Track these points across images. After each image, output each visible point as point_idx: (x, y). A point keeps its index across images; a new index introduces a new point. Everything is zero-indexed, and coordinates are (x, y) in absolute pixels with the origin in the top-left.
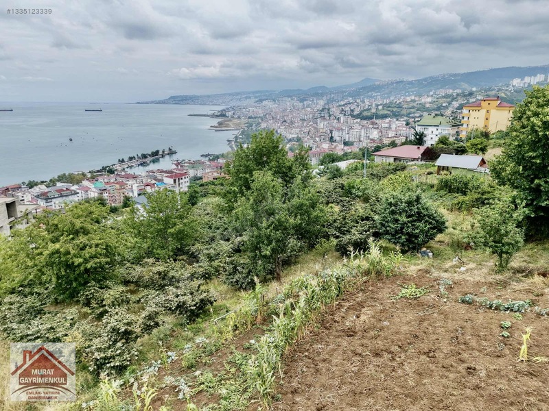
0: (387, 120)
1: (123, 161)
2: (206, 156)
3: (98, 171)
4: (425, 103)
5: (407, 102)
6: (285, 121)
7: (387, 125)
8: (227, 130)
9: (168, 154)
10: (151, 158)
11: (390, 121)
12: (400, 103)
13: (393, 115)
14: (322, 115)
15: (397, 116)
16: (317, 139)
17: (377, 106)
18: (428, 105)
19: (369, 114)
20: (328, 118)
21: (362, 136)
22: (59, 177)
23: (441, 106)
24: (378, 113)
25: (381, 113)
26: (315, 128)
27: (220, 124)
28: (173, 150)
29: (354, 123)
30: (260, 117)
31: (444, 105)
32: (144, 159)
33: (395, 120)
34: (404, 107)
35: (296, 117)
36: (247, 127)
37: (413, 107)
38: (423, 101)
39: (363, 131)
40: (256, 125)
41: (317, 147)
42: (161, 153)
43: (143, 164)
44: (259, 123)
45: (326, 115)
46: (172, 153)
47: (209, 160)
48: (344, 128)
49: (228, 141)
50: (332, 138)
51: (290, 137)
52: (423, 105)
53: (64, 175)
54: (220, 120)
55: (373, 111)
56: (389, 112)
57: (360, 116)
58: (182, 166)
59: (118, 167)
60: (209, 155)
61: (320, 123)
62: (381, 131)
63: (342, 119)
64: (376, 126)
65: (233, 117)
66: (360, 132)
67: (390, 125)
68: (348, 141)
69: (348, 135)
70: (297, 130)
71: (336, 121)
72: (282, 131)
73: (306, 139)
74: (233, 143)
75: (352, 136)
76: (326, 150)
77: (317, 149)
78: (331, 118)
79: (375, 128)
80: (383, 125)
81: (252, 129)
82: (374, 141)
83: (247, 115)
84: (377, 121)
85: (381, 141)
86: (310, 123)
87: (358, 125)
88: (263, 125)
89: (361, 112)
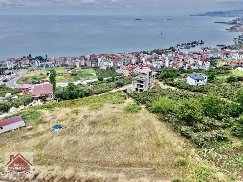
1: (179, 45)
2: (220, 46)
3: (168, 49)
9: (200, 43)
10: (191, 45)
22: (154, 50)
27: (232, 28)
28: (203, 42)
32: (188, 46)
42: (197, 43)
43: (186, 48)
46: (202, 43)
47: (221, 49)
49: (235, 38)
53: (156, 50)
58: (206, 51)
59: (176, 48)
60: (221, 46)
65: (240, 24)
74: (237, 39)
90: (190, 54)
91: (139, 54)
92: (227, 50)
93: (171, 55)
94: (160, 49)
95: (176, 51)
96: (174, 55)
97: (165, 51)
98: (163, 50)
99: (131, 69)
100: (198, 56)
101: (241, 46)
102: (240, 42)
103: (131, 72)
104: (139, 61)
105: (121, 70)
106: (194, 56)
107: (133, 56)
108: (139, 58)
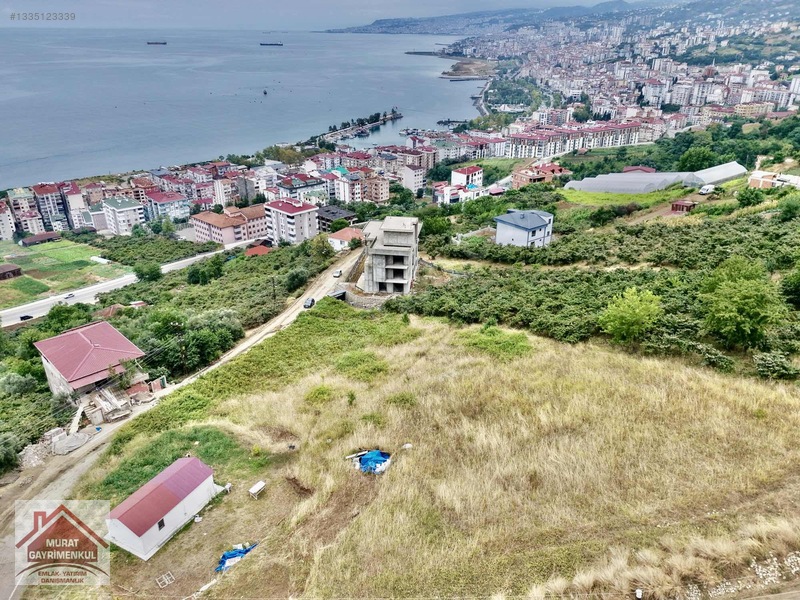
0: (736, 68)
2: (446, 123)
3: (307, 144)
5: (773, 33)
6: (559, 65)
7: (739, 79)
8: (468, 80)
9: (392, 119)
10: (369, 126)
11: (742, 69)
12: (761, 36)
13: (746, 57)
14: (621, 55)
15: (751, 59)
16: (617, 99)
17: (718, 40)
19: (703, 55)
20: (630, 60)
21: (695, 96)
24: (719, 52)
25: (725, 53)
26: (610, 79)
27: (456, 69)
28: (398, 113)
29: (677, 71)
30: (516, 57)
32: (360, 127)
33: (749, 67)
34: (768, 43)
36: (499, 74)
37: (784, 44)
39: (696, 89)
40: (512, 72)
41: (619, 113)
42: (381, 116)
44: (516, 69)
45: (627, 55)
46: (396, 117)
48: (663, 82)
49: (473, 98)
50: (641, 97)
51: (569, 93)
54: (454, 62)
55: (711, 48)
57: (688, 59)
58: (421, 141)
59: (329, 139)
60: (449, 122)
61: (619, 69)
62: (728, 90)
63: (657, 63)
64: (719, 80)
65: (473, 57)
66: (692, 90)
67: (745, 80)
68: (669, 105)
69: (669, 94)
70: (581, 82)
71: (645, 66)
72: (556, 83)
73: (597, 99)
74: (481, 101)
75: (677, 96)
76: (638, 120)
77: (618, 117)
78: (637, 61)
79: (718, 83)
80: (732, 78)
81: (507, 78)
82: (719, 108)
83: (496, 52)
84: (718, 68)
85: (731, 108)
86: (602, 70)
87: (684, 75)
88: (524, 73)
89: (689, 51)
90: (384, 152)
92: (473, 133)
93: (328, 161)
94: (281, 146)
95: (337, 149)
96: (337, 161)
97: (299, 149)
98: (292, 148)
99: (240, 221)
100: (410, 159)
101: (499, 119)
102: (490, 107)
103: (243, 232)
104: (244, 191)
105: (201, 230)
106: (400, 159)
107: (204, 176)
108: (243, 182)
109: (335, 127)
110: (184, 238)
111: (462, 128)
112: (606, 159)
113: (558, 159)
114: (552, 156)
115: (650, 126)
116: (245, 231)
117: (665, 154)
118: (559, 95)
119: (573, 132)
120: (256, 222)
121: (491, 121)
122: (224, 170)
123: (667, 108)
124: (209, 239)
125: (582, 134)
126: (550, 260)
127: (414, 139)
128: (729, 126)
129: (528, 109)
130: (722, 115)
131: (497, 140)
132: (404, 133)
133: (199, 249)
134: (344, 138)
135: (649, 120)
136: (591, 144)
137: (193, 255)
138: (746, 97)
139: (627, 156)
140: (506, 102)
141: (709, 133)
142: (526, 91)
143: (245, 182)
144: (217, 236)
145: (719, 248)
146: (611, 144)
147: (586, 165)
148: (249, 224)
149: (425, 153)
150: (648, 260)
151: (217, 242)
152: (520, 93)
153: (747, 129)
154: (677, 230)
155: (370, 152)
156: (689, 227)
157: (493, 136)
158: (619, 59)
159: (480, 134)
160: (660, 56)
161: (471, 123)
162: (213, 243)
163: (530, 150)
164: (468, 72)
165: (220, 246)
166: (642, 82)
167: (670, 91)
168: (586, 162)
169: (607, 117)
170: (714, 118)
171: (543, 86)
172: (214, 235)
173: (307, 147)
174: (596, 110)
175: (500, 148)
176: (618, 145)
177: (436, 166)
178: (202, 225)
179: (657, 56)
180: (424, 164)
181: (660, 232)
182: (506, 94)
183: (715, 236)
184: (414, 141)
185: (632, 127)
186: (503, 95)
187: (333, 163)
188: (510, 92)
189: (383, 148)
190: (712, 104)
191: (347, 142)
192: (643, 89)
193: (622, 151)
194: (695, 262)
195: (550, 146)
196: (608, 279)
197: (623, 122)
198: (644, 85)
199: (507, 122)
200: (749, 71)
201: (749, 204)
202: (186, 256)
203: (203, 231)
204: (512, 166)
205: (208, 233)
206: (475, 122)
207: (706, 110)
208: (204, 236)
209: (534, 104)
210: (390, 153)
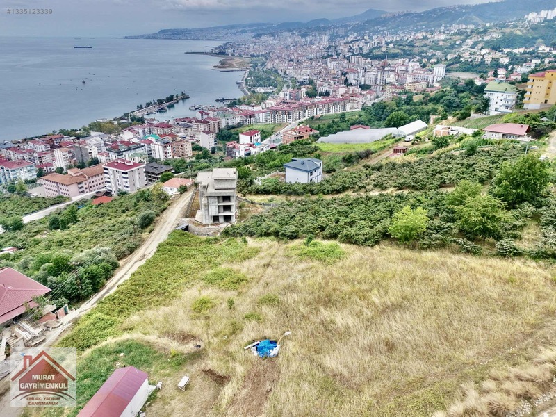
0: (400, 61)
2: (222, 100)
3: (121, 119)
4: (438, 41)
5: (419, 39)
6: (291, 60)
7: (403, 68)
8: (232, 71)
9: (182, 99)
10: (167, 104)
11: (403, 62)
12: (412, 41)
13: (405, 54)
14: (330, 54)
15: (408, 55)
16: (332, 82)
17: (388, 44)
18: (441, 43)
19: (380, 53)
20: (336, 57)
21: (379, 80)
22: (90, 125)
23: (455, 44)
24: (389, 51)
25: (392, 51)
26: (326, 69)
27: (223, 63)
28: (186, 94)
29: (365, 64)
30: (262, 55)
31: (458, 43)
32: (161, 105)
33: (407, 60)
34: (416, 45)
35: (302, 56)
36: (252, 67)
37: (425, 45)
38: (436, 38)
39: (379, 73)
40: (261, 65)
41: (334, 91)
42: (175, 98)
43: (161, 111)
44: (264, 63)
45: (333, 54)
46: (185, 98)
48: (359, 70)
49: (237, 83)
50: (347, 80)
51: (301, 79)
52: (436, 43)
53: (94, 123)
54: (221, 59)
55: (384, 49)
56: (400, 51)
57: (371, 56)
58: (207, 114)
59: (138, 115)
60: (224, 100)
61: (330, 62)
62: (398, 74)
63: (353, 59)
64: (392, 69)
65: (233, 55)
66: (377, 75)
67: (407, 68)
68: (364, 85)
69: (363, 78)
70: (307, 71)
71: (346, 61)
72: (291, 72)
73: (319, 82)
74: (243, 85)
75: (368, 79)
76: (347, 95)
77: (334, 93)
78: (340, 58)
79: (391, 71)
80: (399, 67)
81: (258, 69)
82: (395, 87)
83: (248, 52)
84: (389, 62)
85: (402, 85)
86: (319, 64)
87: (370, 66)
88: (270, 66)
89: (371, 51)
90: (181, 123)
91: (56, 139)
92: (242, 107)
93: (141, 131)
94: (101, 121)
95: (146, 122)
96: (147, 130)
97: (116, 123)
98: (110, 122)
99: (82, 179)
100: (202, 127)
101: (258, 98)
102: (250, 89)
103: (85, 186)
104: (80, 156)
105: (50, 187)
106: (194, 126)
107: (43, 147)
108: (78, 149)
109: (141, 106)
110: (36, 195)
111: (233, 104)
112: (333, 121)
113: (302, 122)
114: (298, 121)
115: (355, 99)
116: (87, 186)
117: (369, 117)
118: (294, 80)
119: (309, 105)
120: (94, 179)
121: (253, 99)
122: (59, 141)
123: (364, 87)
124: (57, 194)
125: (315, 105)
126: (328, 191)
127: (202, 113)
128: (404, 97)
129: (275, 90)
130: (397, 91)
131: (260, 112)
132: (193, 108)
133: (51, 202)
134: (148, 114)
135: (354, 95)
136: (322, 112)
137: (46, 207)
138: (409, 79)
139: (346, 119)
140: (260, 86)
141: (394, 102)
142: (273, 78)
143: (81, 149)
144: (64, 191)
145: (438, 175)
146: (335, 111)
147: (321, 126)
148: (89, 181)
149: (212, 122)
150: (394, 186)
151: (65, 196)
152: (269, 79)
153: (416, 99)
154: (404, 165)
155: (171, 123)
156: (410, 163)
157: (256, 109)
158: (329, 56)
159: (247, 108)
160: (354, 54)
161: (239, 100)
162: (62, 197)
163: (283, 118)
164: (231, 66)
165: (68, 198)
166: (345, 71)
167: (364, 76)
168: (321, 123)
169: (327, 94)
170: (393, 93)
171: (283, 74)
172: (61, 191)
173: (122, 121)
174: (319, 90)
175: (262, 117)
176: (338, 112)
177: (221, 130)
178: (51, 183)
179: (352, 54)
180: (212, 130)
181: (394, 167)
182: (259, 81)
183: (432, 168)
184: (202, 114)
185: (344, 101)
186: (258, 81)
187: (144, 132)
188: (263, 79)
189: (180, 120)
190: (390, 84)
191: (152, 116)
192: (347, 75)
193: (343, 116)
194: (425, 185)
195: (296, 114)
196: (376, 201)
197: (339, 97)
198: (346, 73)
199: (263, 99)
200: (408, 63)
201: (442, 146)
202: (41, 209)
203: (52, 188)
204: (273, 129)
205: (56, 189)
206: (242, 100)
207: (388, 87)
208: (53, 192)
209: (279, 87)
210: (187, 123)
